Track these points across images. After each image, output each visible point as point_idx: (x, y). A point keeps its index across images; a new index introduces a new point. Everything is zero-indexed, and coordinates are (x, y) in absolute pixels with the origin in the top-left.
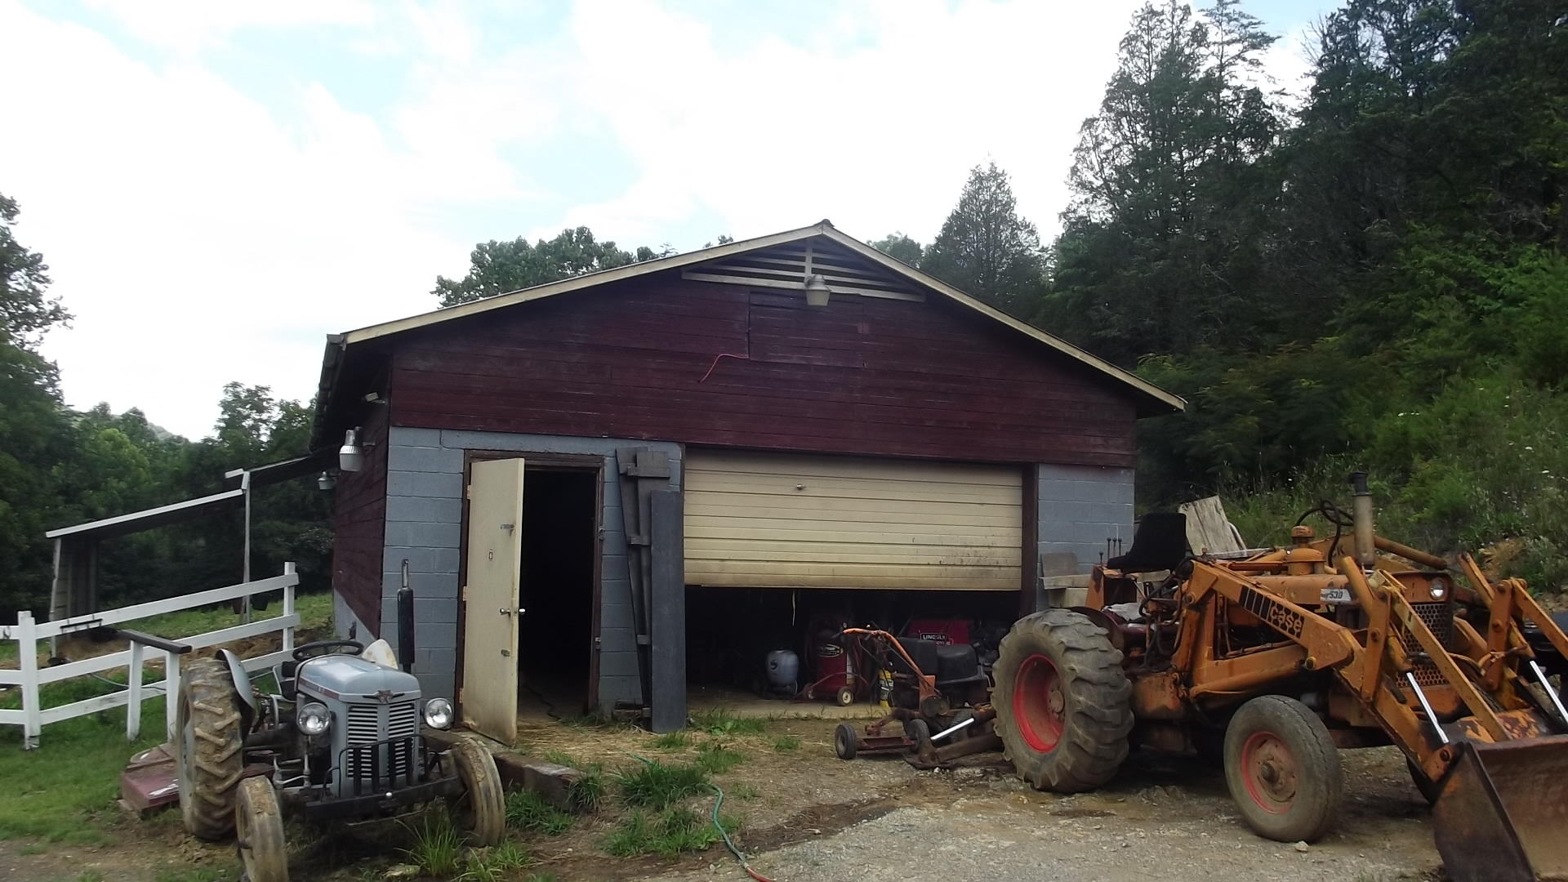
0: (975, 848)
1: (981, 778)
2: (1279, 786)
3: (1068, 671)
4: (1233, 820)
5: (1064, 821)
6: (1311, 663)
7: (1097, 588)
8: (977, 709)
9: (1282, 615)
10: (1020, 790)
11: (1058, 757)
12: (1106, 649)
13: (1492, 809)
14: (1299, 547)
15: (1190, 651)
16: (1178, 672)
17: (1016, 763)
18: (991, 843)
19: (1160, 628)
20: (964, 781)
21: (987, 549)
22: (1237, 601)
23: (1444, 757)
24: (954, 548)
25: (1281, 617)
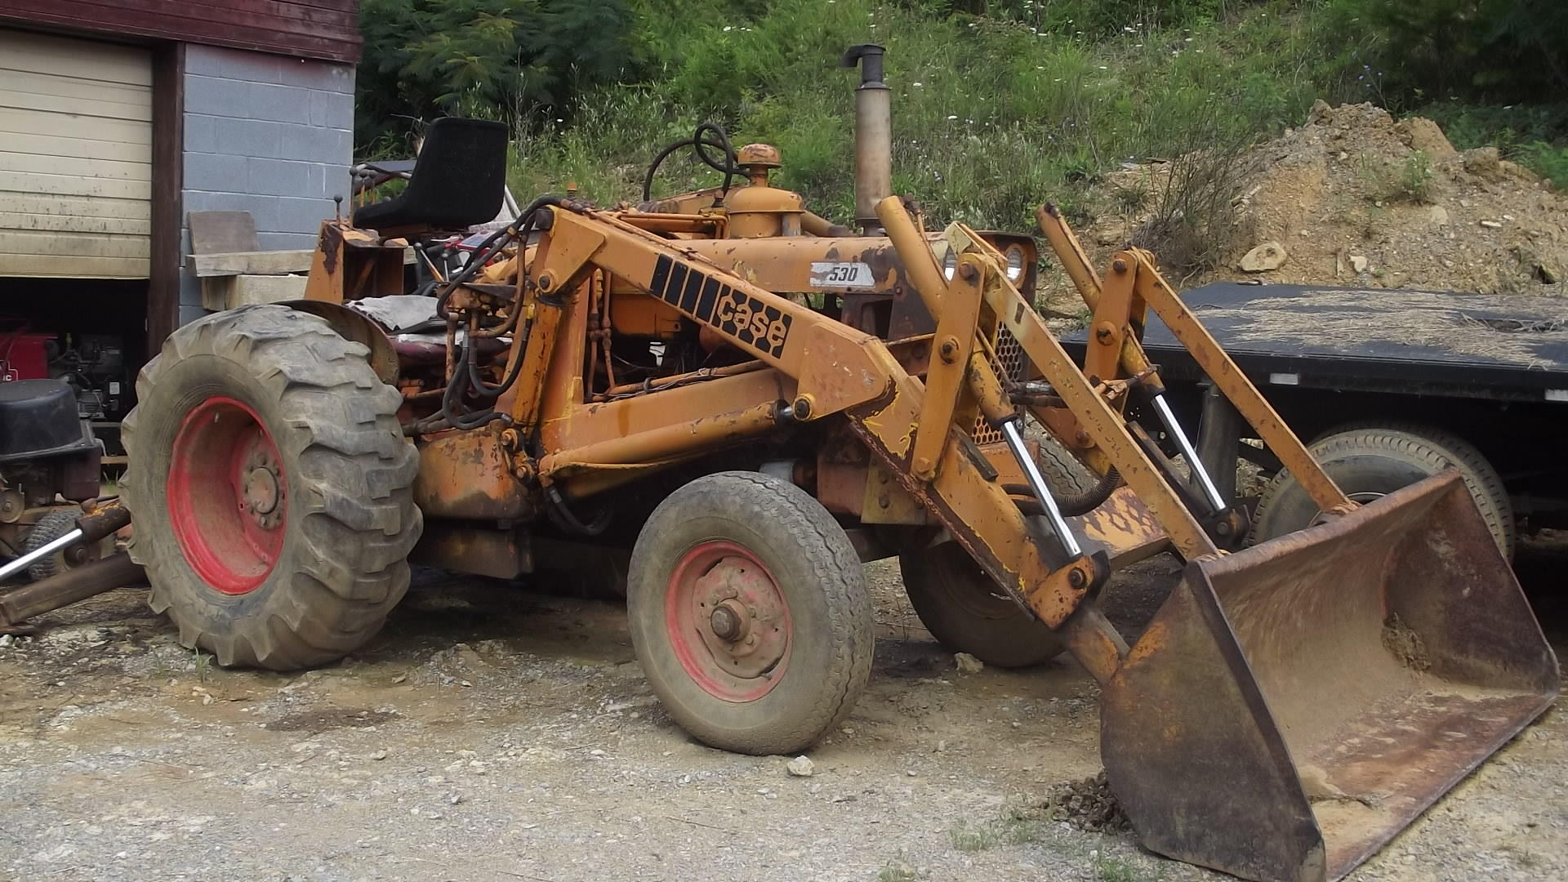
0: (124, 845)
1: (101, 651)
2: (746, 649)
3: (295, 430)
4: (634, 709)
5: (304, 745)
6: (803, 408)
7: (330, 266)
8: (87, 510)
9: (744, 312)
10: (190, 673)
11: (271, 605)
12: (369, 384)
13: (1232, 689)
14: (753, 184)
15: (540, 387)
16: (515, 427)
17: (178, 617)
18: (157, 826)
19: (474, 340)
20: (67, 660)
21: (84, 200)
22: (647, 285)
23: (1075, 582)
24: (19, 197)
25: (742, 316)
